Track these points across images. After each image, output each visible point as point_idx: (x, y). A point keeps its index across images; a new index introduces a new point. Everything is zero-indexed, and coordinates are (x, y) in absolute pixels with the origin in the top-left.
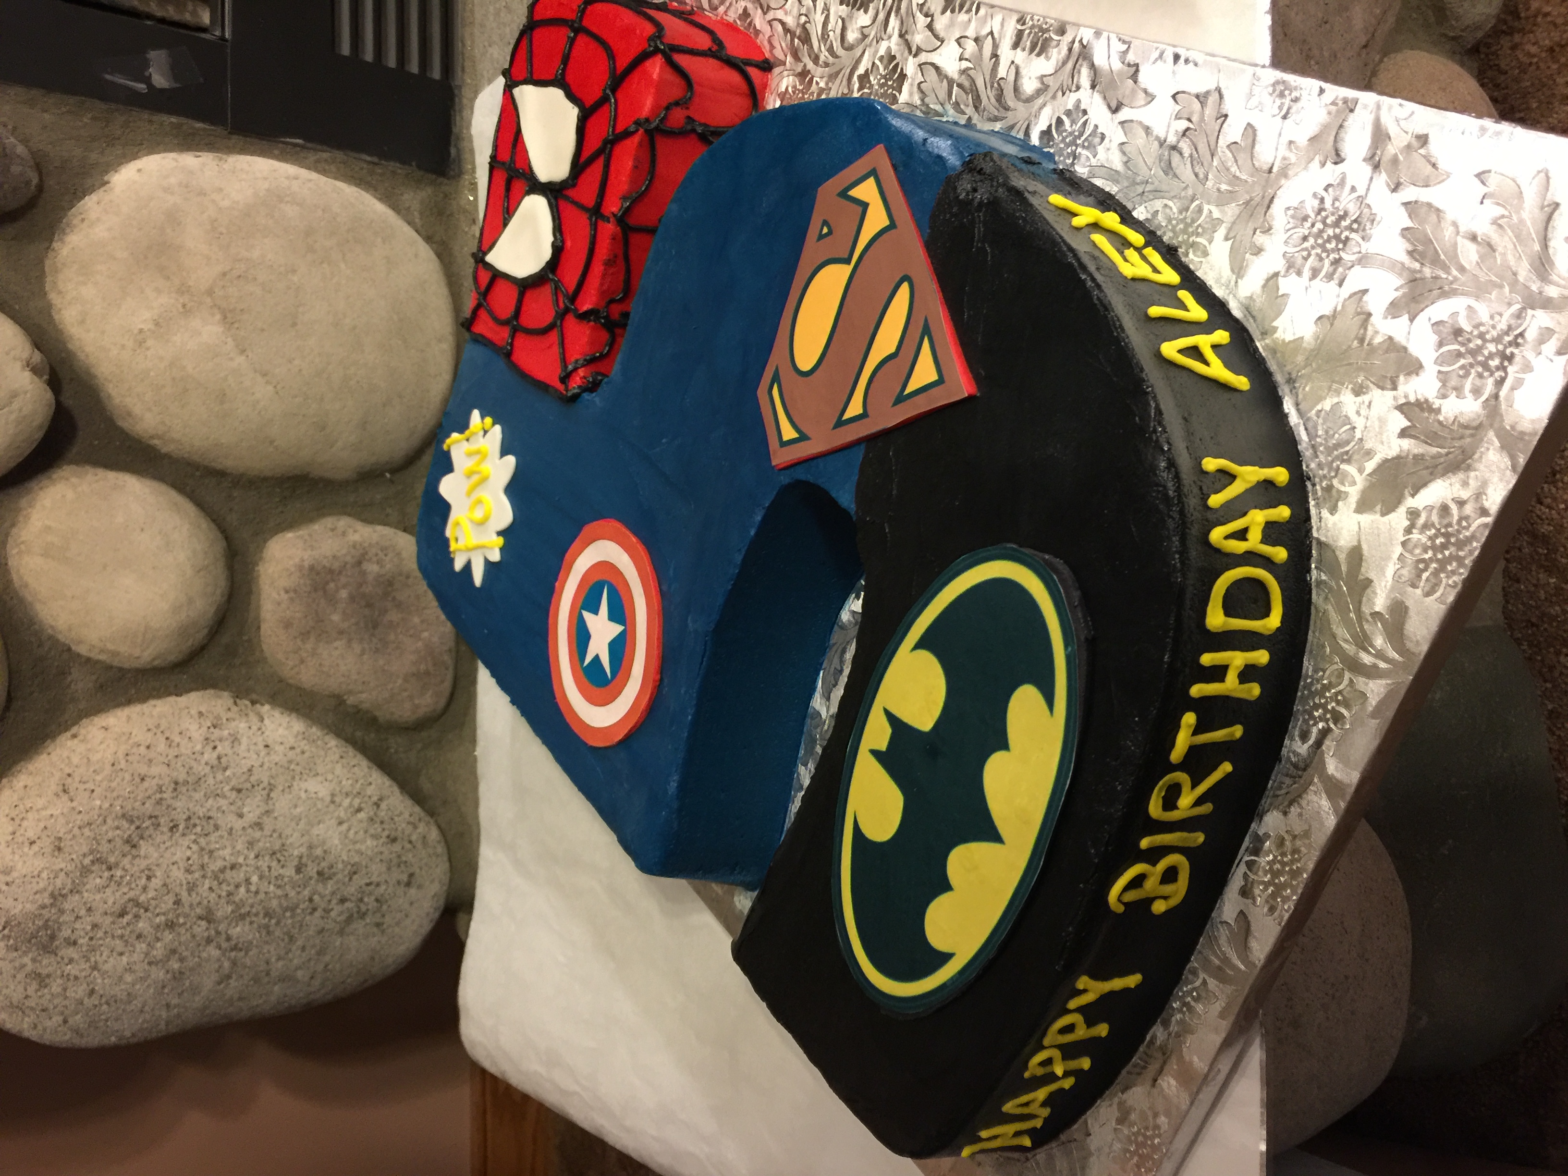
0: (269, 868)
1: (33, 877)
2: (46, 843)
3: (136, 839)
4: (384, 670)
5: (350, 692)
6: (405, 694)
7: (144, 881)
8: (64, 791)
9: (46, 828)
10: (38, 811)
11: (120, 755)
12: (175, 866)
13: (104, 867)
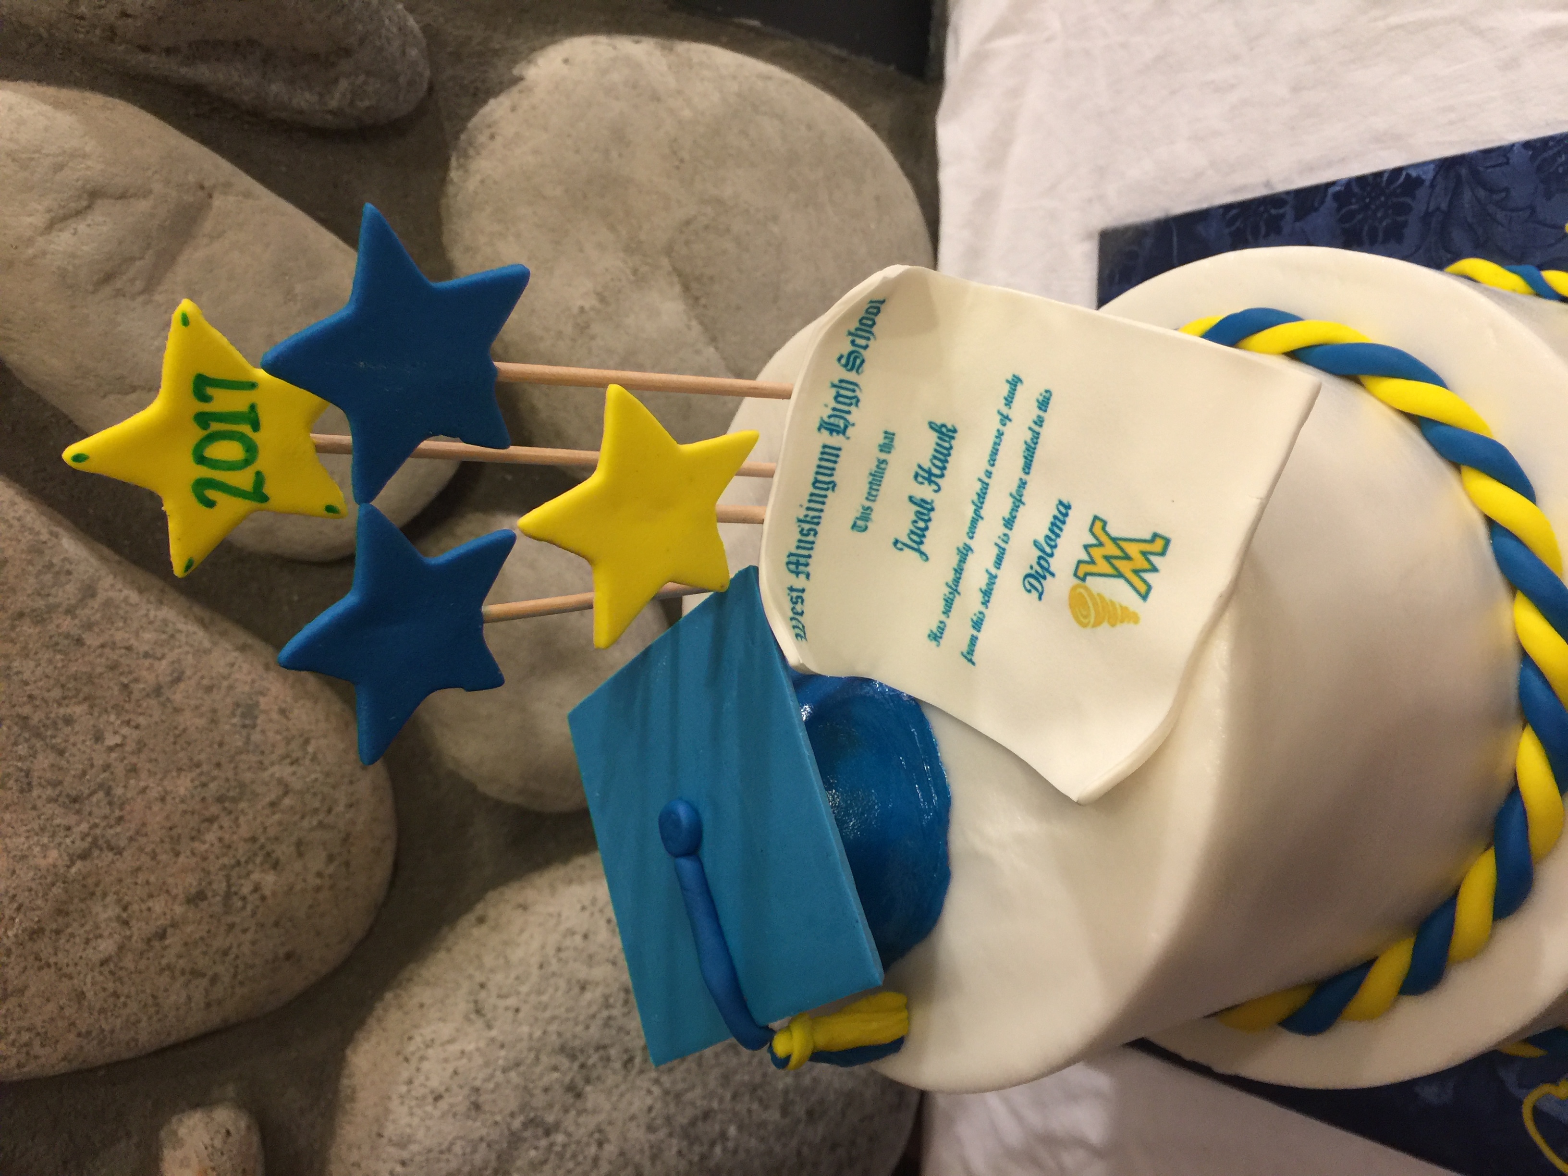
0: (749, 1111)
1: (441, 1152)
2: (459, 1099)
3: (580, 1082)
7: (593, 1150)
8: (478, 1012)
9: (456, 1073)
10: (443, 1044)
11: (550, 951)
12: (634, 1124)
13: (540, 1131)
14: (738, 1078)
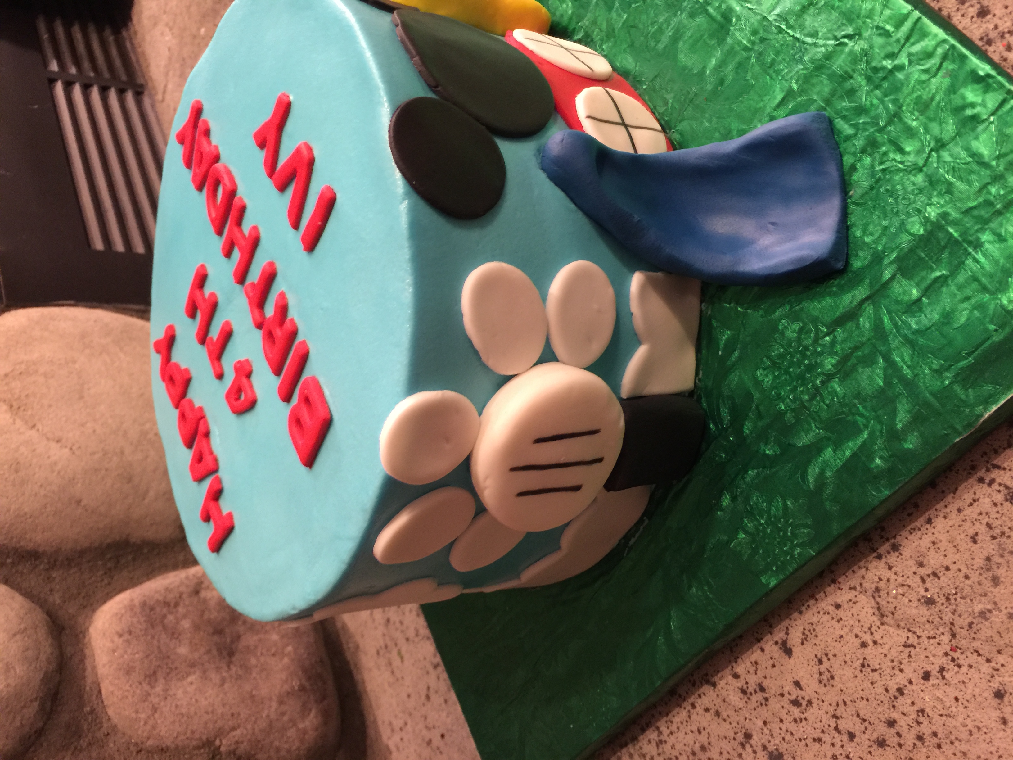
4: (252, 697)
5: (220, 733)
6: (286, 718)
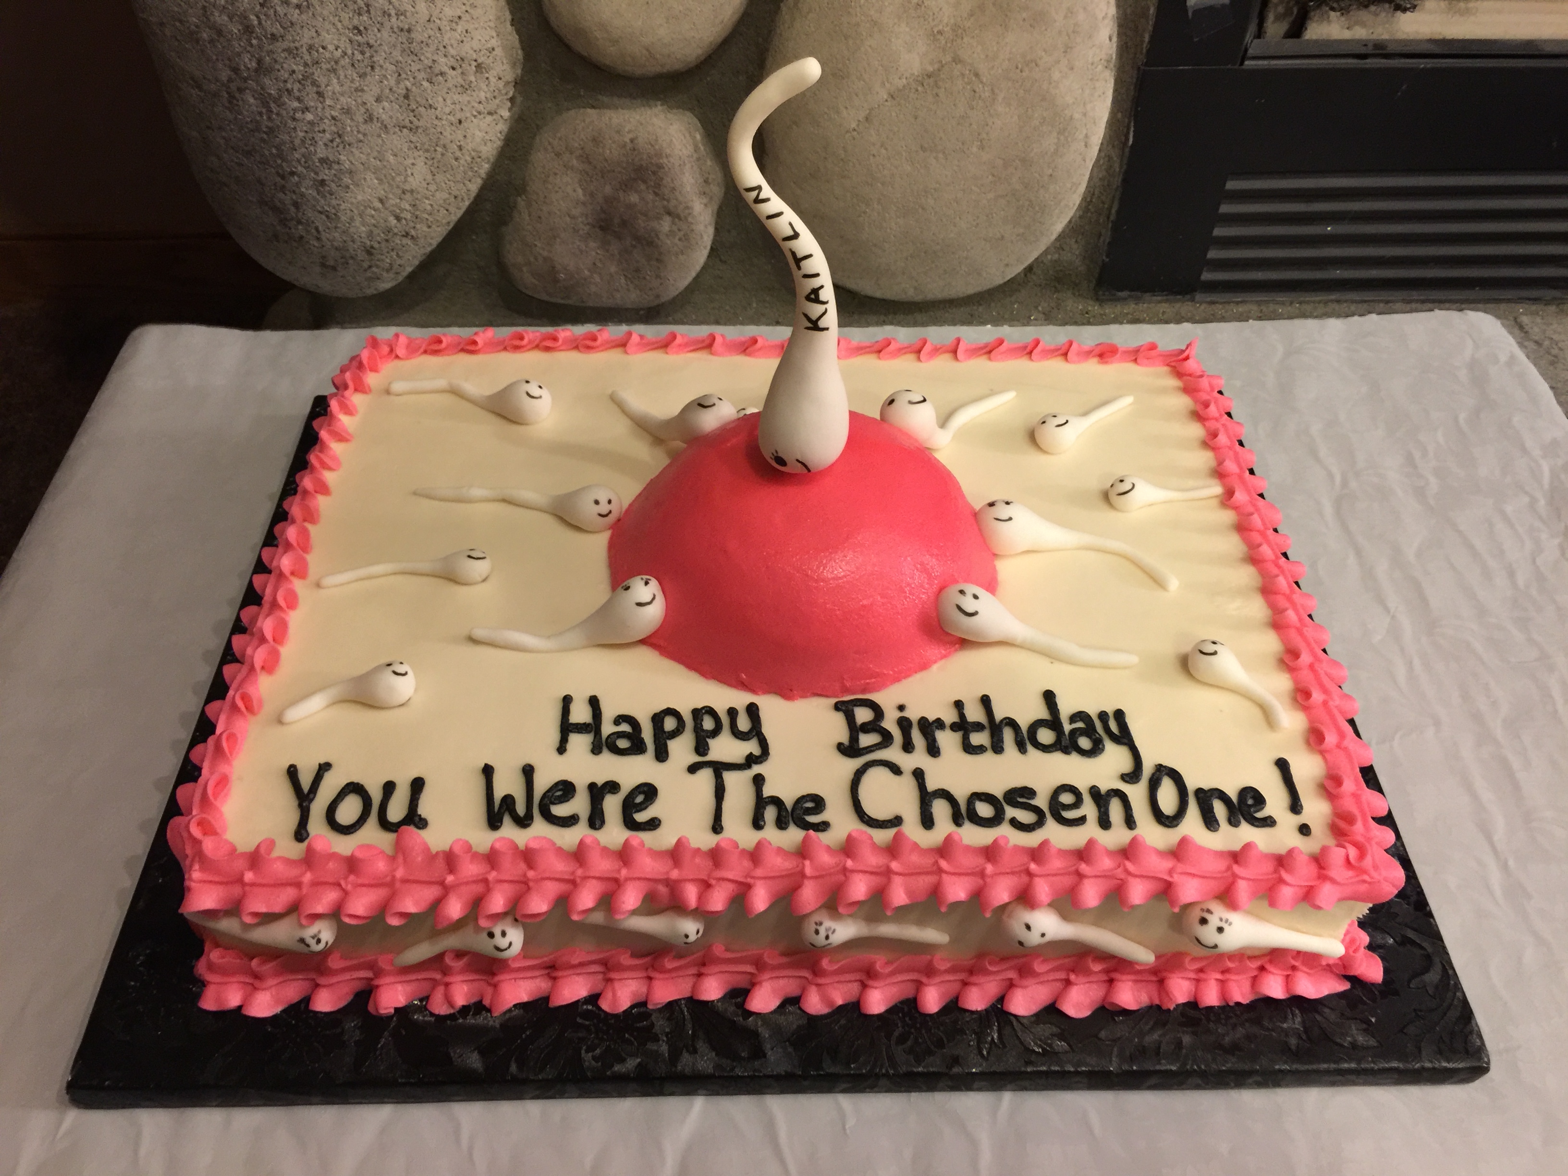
5: (529, 203)
14: (349, 121)
